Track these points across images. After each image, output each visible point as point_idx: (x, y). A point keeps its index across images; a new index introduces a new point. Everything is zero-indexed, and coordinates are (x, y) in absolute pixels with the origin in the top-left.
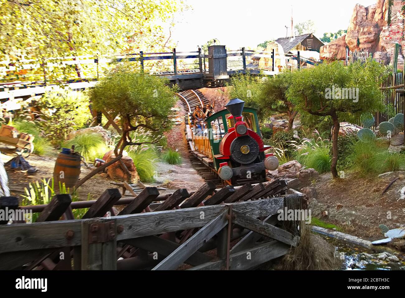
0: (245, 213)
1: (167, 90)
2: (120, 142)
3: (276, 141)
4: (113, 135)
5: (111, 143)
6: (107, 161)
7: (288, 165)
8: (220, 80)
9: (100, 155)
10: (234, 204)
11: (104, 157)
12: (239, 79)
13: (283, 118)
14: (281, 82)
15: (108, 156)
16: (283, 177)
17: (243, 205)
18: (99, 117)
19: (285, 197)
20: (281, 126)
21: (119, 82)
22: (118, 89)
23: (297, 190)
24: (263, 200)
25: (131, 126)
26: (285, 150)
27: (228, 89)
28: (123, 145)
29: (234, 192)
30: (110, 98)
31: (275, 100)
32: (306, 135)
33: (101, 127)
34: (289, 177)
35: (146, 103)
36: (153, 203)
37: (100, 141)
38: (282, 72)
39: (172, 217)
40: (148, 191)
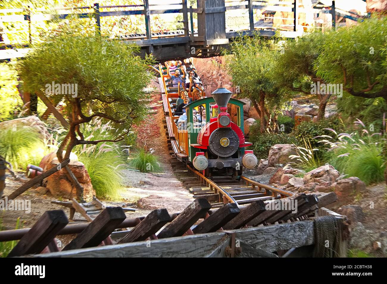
0: (254, 245)
1: (137, 62)
2: (65, 140)
3: (300, 136)
4: (55, 130)
5: (51, 142)
6: (45, 168)
7: (319, 172)
8: (216, 46)
9: (35, 159)
10: (239, 231)
11: (41, 163)
12: (244, 44)
13: (310, 101)
14: (307, 48)
15: (48, 161)
16: (312, 190)
17: (252, 233)
18: (33, 103)
19: (314, 220)
20: (307, 113)
21: (63, 50)
22: (63, 60)
23: (333, 210)
24: (282, 225)
25: (82, 116)
26: (314, 150)
27: (227, 59)
28: (70, 144)
29: (237, 214)
30: (50, 75)
31: (298, 75)
32: (346, 127)
33: (37, 118)
34: (321, 190)
35: (104, 82)
36: (116, 232)
37: (36, 139)
38: (309, 34)
39: (145, 252)
40: (110, 213)
